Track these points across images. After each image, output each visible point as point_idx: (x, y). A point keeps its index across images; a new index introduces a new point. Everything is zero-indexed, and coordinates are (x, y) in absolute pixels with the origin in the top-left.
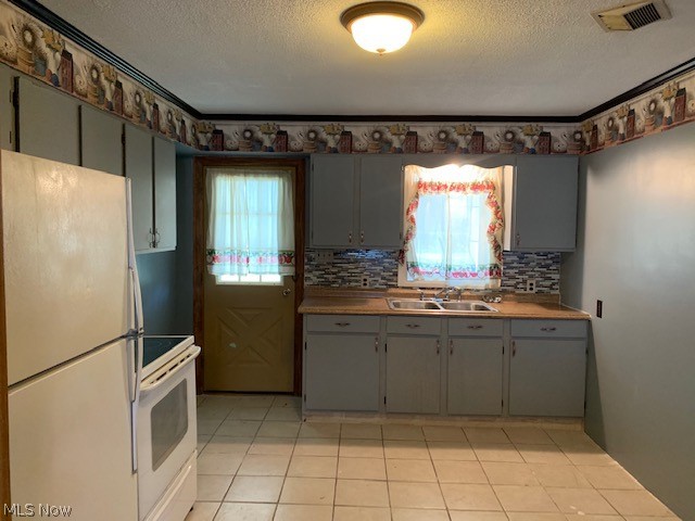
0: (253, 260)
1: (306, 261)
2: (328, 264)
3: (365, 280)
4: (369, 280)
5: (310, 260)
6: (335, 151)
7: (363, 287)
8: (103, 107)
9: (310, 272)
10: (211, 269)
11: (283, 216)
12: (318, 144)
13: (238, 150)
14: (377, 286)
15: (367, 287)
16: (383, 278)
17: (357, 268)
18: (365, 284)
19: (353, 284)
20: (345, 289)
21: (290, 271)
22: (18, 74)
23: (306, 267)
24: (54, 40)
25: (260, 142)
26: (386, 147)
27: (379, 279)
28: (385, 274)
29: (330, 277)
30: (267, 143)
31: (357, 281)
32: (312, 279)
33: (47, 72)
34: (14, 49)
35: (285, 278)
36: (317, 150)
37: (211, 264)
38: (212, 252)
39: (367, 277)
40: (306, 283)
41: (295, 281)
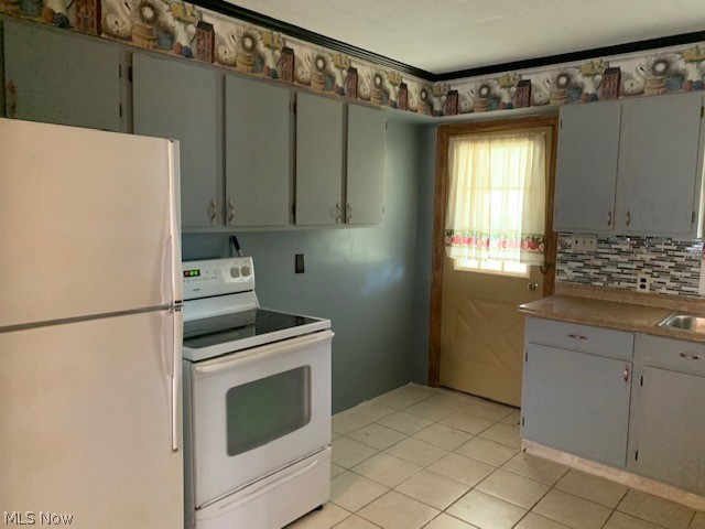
0: (493, 243)
1: (559, 248)
2: (590, 254)
3: (643, 280)
4: (650, 281)
5: (565, 246)
6: (594, 98)
7: (639, 290)
8: (261, 75)
9: (565, 262)
10: (450, 250)
11: (531, 190)
12: (571, 91)
13: (472, 111)
14: (664, 290)
15: (647, 290)
16: (674, 279)
17: (632, 261)
18: (643, 287)
19: (624, 285)
20: (612, 290)
21: (538, 259)
22: (131, 49)
23: (559, 256)
24: (185, 12)
25: (497, 99)
26: (676, 82)
27: (667, 281)
28: (678, 274)
29: (592, 272)
30: (506, 99)
31: (629, 281)
32: (566, 272)
33: (175, 45)
34: (128, 26)
35: (532, 269)
36: (568, 99)
37: (449, 245)
38: (451, 233)
39: (647, 277)
40: (557, 278)
41: (544, 273)
